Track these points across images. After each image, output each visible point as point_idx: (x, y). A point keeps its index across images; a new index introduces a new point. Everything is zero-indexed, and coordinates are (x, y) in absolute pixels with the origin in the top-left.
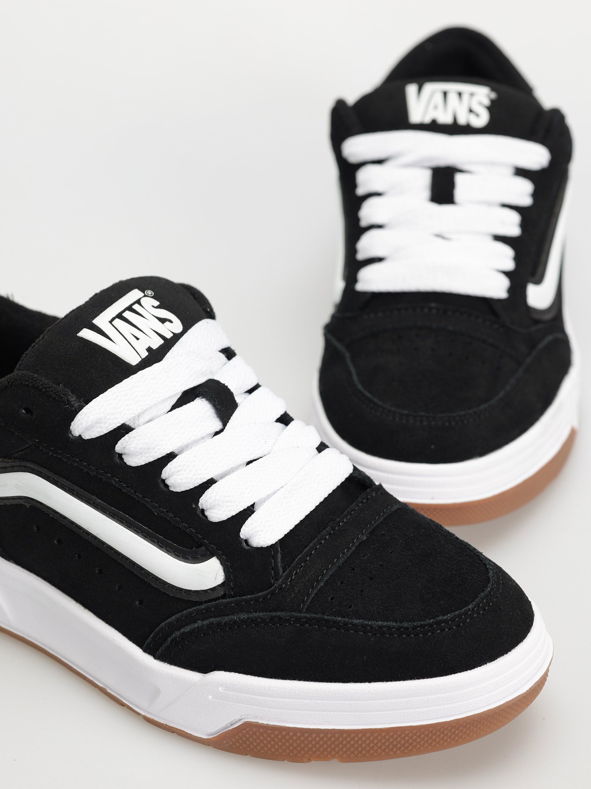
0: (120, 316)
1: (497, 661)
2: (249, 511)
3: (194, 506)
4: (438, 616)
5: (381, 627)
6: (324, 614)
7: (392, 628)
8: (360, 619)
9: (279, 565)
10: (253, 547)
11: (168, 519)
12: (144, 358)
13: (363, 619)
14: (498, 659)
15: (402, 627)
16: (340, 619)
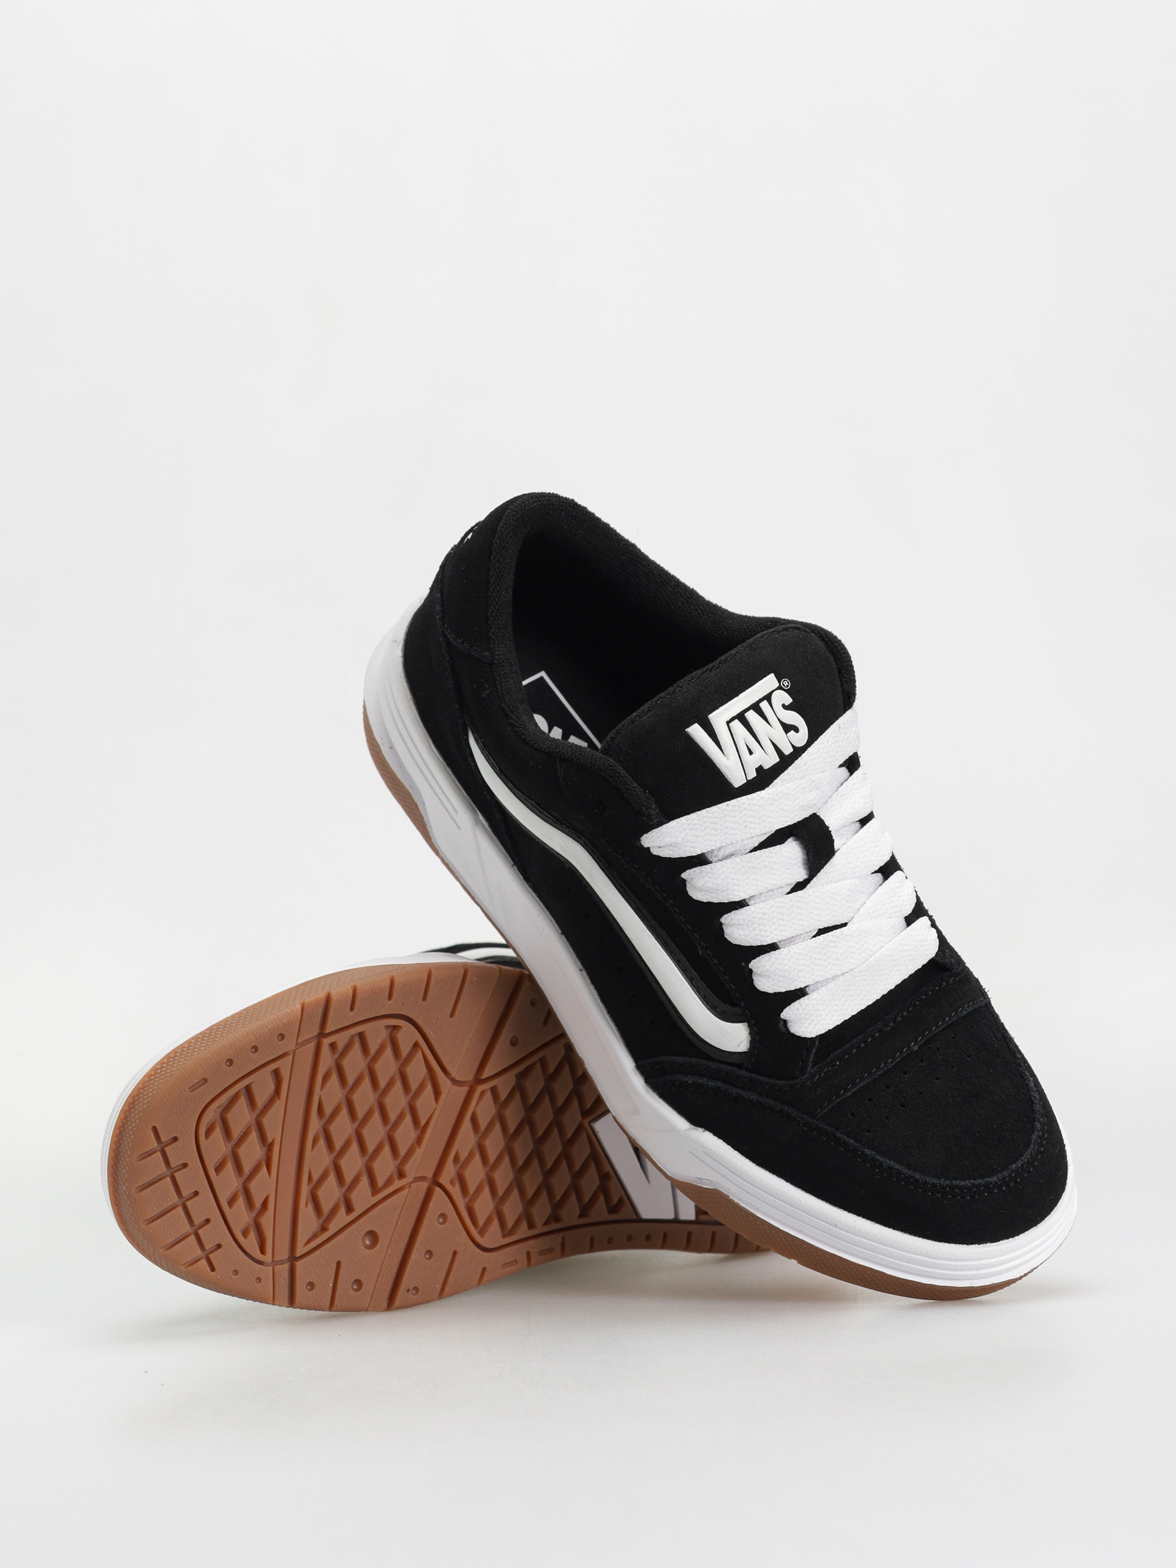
0: (741, 717)
1: (999, 1244)
2: (800, 993)
3: (743, 964)
4: (955, 1180)
5: (891, 1168)
6: (837, 1129)
7: (903, 1174)
8: (873, 1150)
9: (811, 1060)
10: (789, 1032)
11: (711, 964)
12: (750, 780)
13: (877, 1151)
14: (1001, 1242)
15: (913, 1177)
16: (852, 1141)
